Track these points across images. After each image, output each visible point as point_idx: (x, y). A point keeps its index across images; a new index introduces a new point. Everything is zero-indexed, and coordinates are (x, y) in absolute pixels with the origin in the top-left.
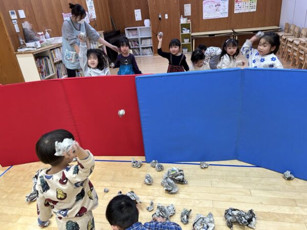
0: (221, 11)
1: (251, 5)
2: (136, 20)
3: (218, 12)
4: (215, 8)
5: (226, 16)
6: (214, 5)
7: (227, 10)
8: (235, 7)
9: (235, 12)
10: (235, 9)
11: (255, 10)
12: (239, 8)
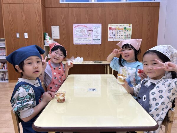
0: (94, 37)
1: (126, 34)
3: (90, 38)
4: (86, 33)
5: (100, 43)
6: (86, 30)
7: (100, 37)
8: (109, 34)
9: (109, 40)
10: (109, 36)
12: (113, 36)
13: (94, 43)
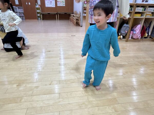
0: (53, 5)
1: (63, 4)
2: (16, 4)
3: (51, 5)
4: (50, 3)
5: (55, 7)
7: (55, 4)
8: (57, 3)
9: (58, 5)
11: (65, 6)
13: (53, 7)
